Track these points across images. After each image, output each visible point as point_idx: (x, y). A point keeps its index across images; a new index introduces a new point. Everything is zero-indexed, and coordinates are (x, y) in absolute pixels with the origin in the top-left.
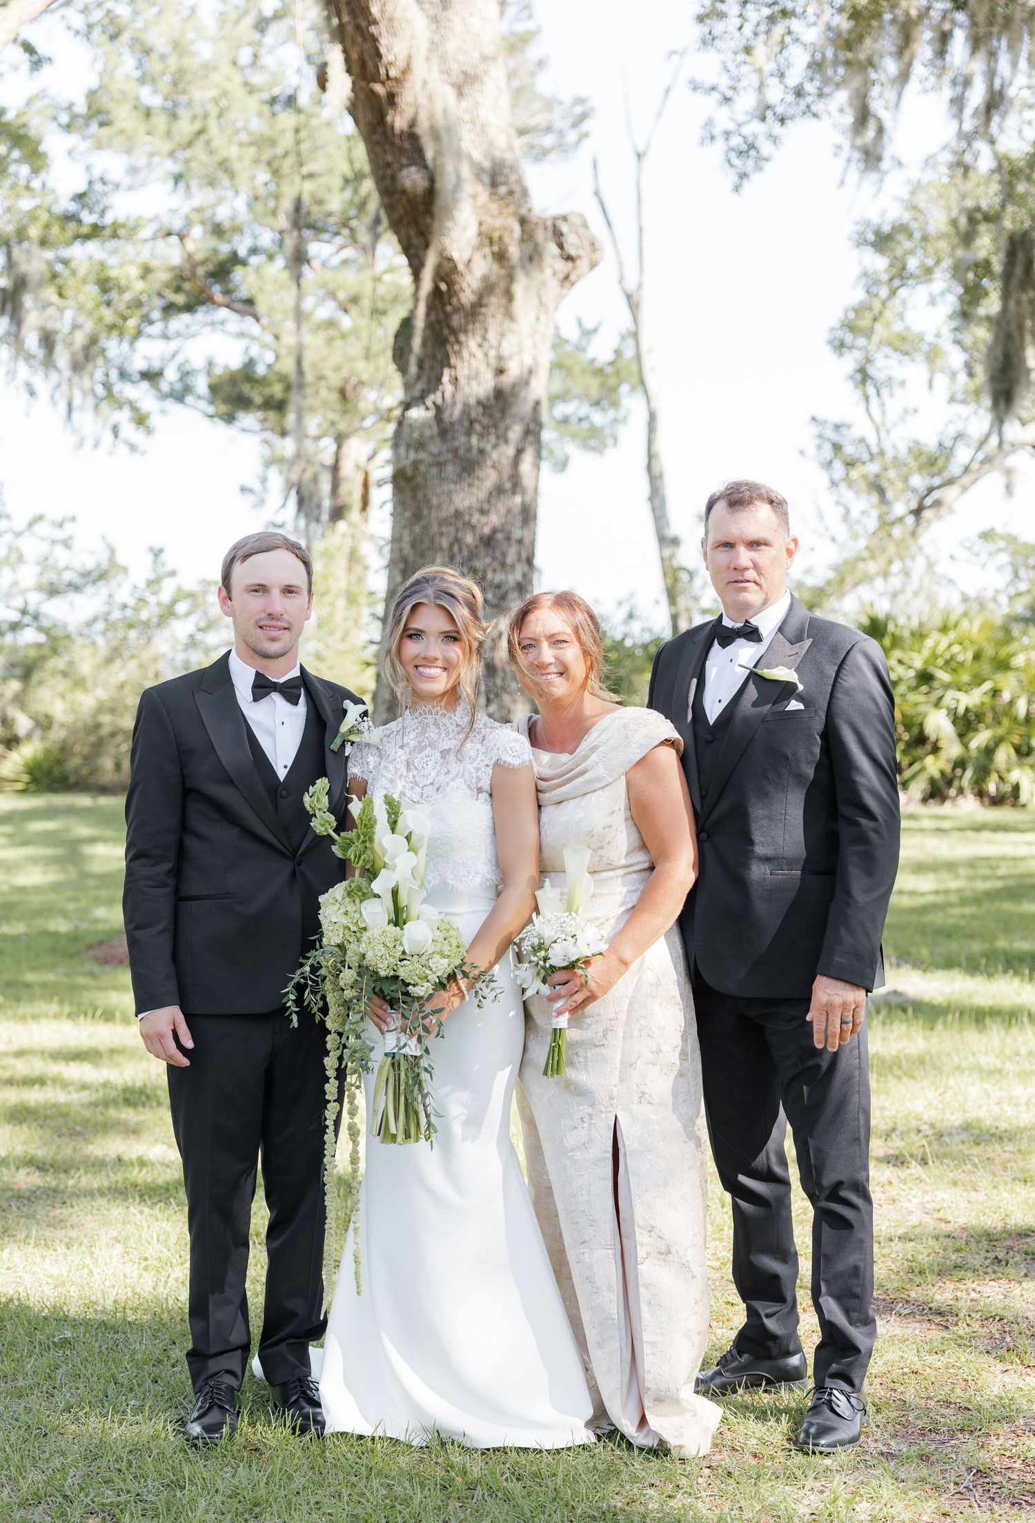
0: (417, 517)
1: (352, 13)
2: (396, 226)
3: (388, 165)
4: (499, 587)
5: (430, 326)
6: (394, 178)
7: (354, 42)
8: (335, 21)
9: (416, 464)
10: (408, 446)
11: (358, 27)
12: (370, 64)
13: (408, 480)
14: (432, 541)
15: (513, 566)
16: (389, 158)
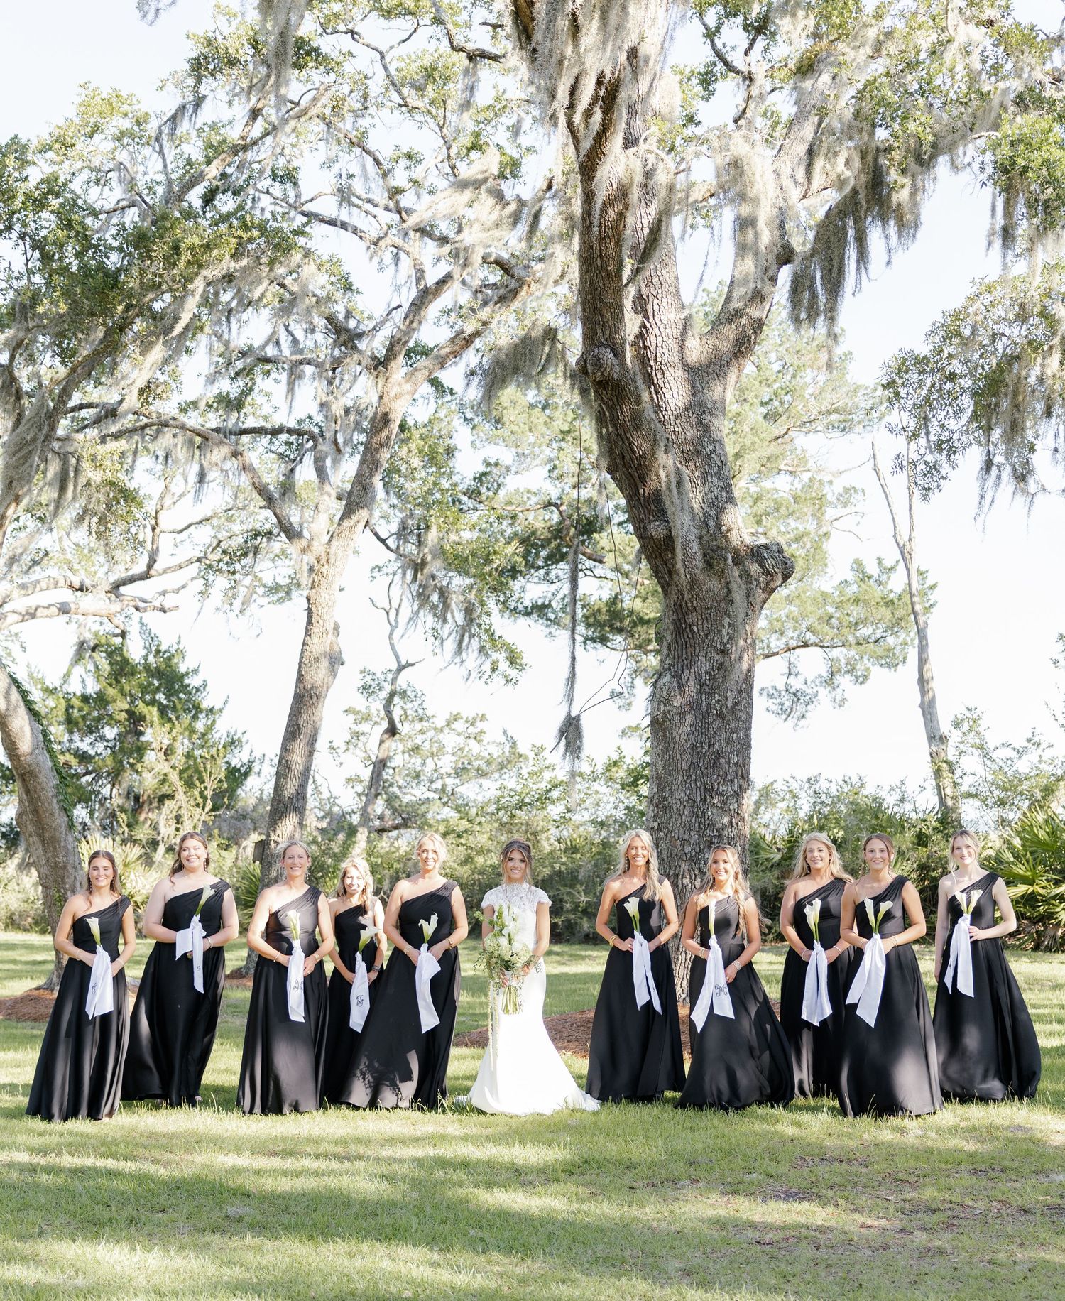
0: (667, 748)
1: (615, 426)
2: (648, 558)
3: (642, 520)
4: (722, 795)
5: (674, 622)
6: (645, 529)
7: (616, 444)
8: (604, 431)
9: (664, 712)
10: (660, 702)
11: (618, 435)
12: (627, 457)
13: (660, 724)
14: (676, 765)
15: (732, 781)
16: (642, 516)
